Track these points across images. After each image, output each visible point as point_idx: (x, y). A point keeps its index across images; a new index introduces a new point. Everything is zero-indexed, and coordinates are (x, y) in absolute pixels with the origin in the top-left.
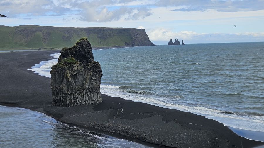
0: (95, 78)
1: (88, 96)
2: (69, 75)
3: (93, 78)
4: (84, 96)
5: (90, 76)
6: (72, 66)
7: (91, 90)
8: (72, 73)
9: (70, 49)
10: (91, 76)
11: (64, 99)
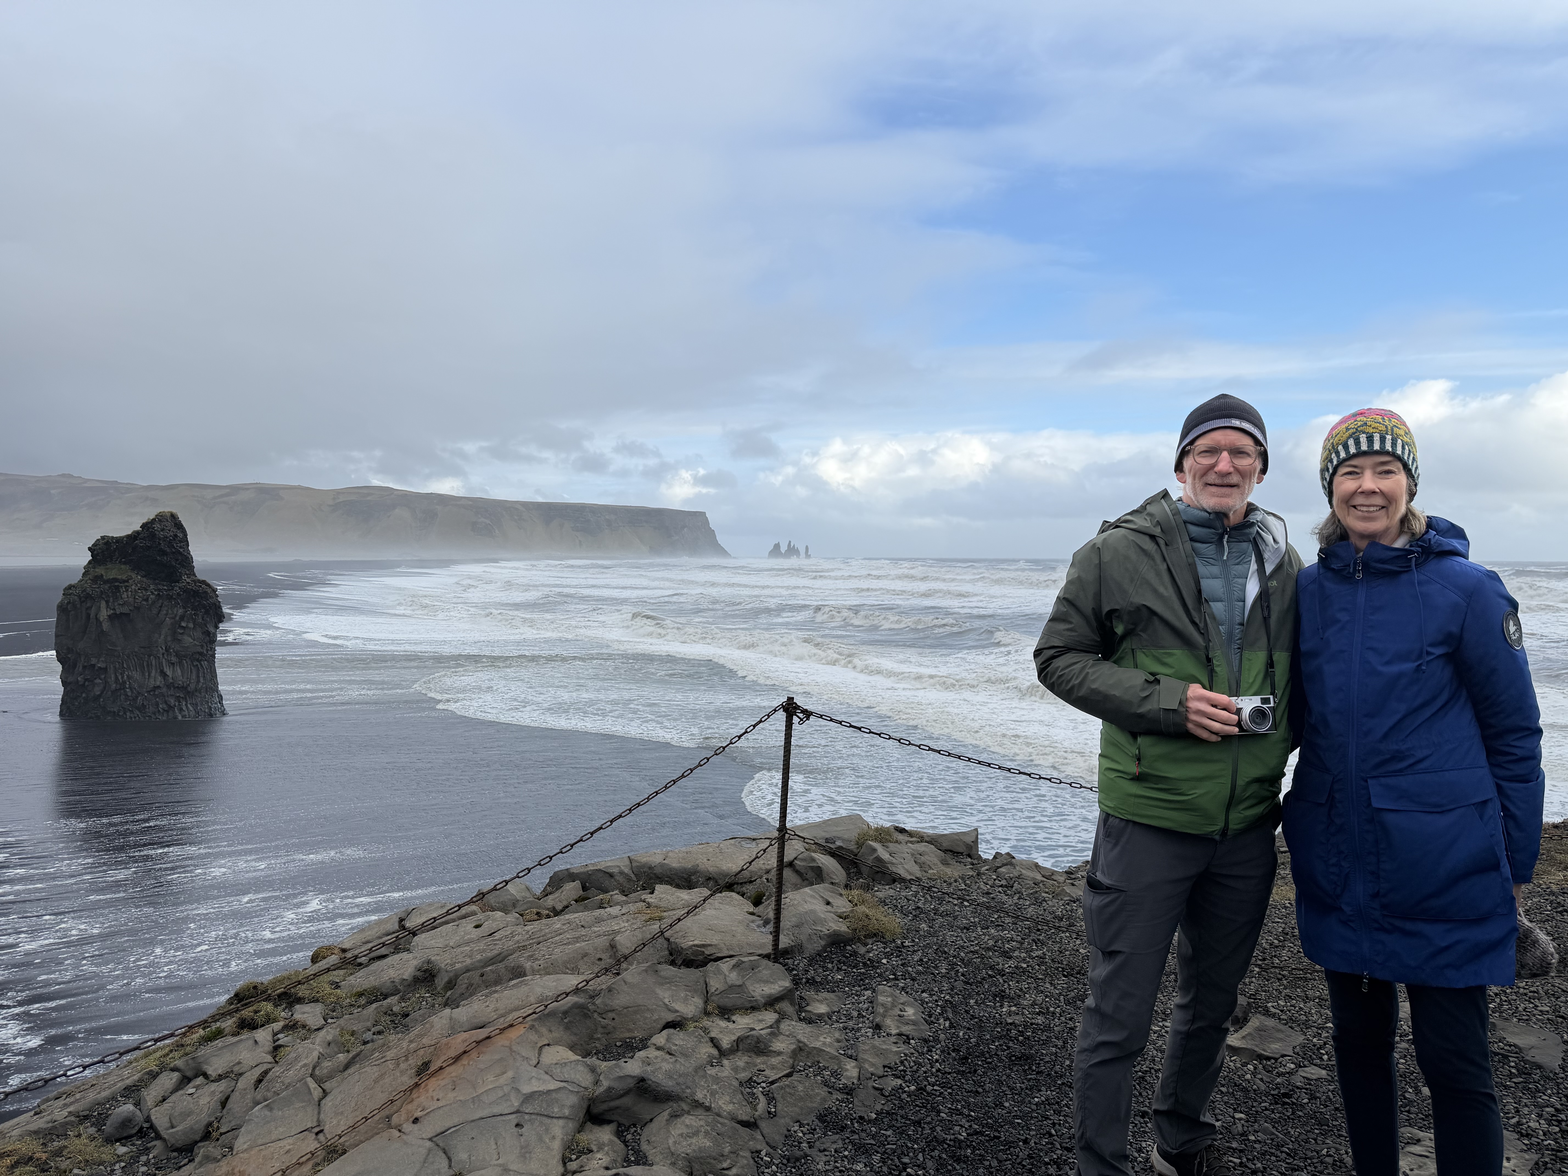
0: (191, 625)
1: (163, 674)
2: (104, 613)
3: (183, 624)
4: (149, 675)
5: (174, 618)
6: (117, 588)
7: (174, 659)
8: (114, 609)
9: (118, 540)
10: (177, 618)
11: (87, 683)
